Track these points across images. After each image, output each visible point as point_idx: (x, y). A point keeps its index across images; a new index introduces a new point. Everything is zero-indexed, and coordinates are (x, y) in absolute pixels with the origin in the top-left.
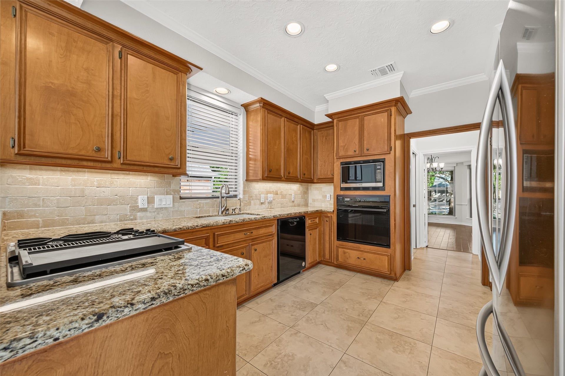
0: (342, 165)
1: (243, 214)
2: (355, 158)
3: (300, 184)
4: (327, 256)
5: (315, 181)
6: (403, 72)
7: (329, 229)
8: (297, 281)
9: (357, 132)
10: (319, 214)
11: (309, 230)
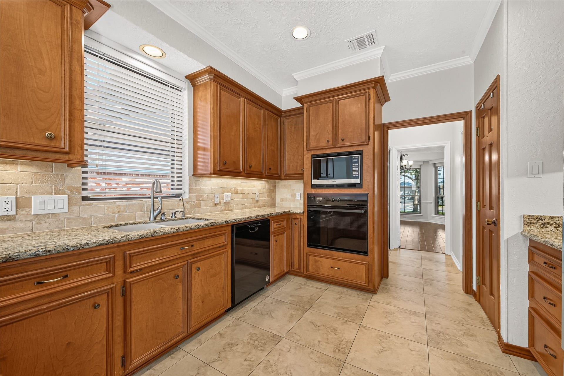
0: (313, 158)
1: (187, 218)
2: (327, 150)
3: (265, 181)
4: (296, 266)
5: (283, 177)
6: (384, 46)
7: (299, 234)
8: (259, 301)
9: (330, 119)
10: (287, 216)
11: (274, 236)
